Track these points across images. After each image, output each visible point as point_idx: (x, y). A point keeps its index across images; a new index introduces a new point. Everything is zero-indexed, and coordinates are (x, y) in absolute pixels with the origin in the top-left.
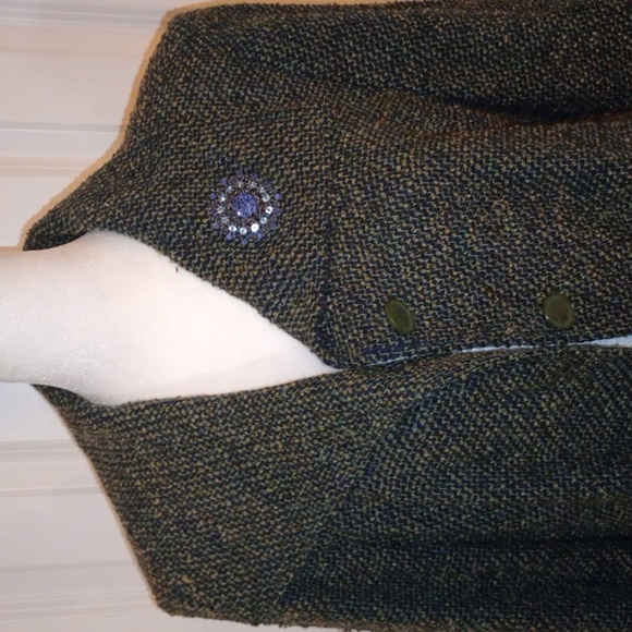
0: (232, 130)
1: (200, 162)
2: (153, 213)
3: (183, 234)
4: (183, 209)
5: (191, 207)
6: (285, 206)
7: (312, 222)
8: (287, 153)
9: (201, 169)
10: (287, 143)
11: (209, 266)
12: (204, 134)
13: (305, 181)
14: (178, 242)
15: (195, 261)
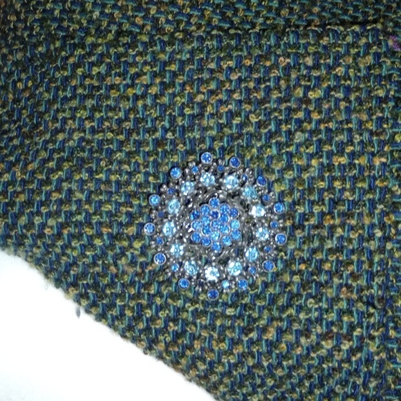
0: (190, 61)
1: (127, 119)
2: (37, 220)
3: (94, 264)
4: (95, 219)
5: (109, 214)
6: (294, 227)
7: (354, 276)
8: (299, 122)
9: (130, 133)
10: (300, 101)
11: (141, 326)
12: (135, 64)
13: (337, 184)
14: (84, 275)
15: (115, 312)
